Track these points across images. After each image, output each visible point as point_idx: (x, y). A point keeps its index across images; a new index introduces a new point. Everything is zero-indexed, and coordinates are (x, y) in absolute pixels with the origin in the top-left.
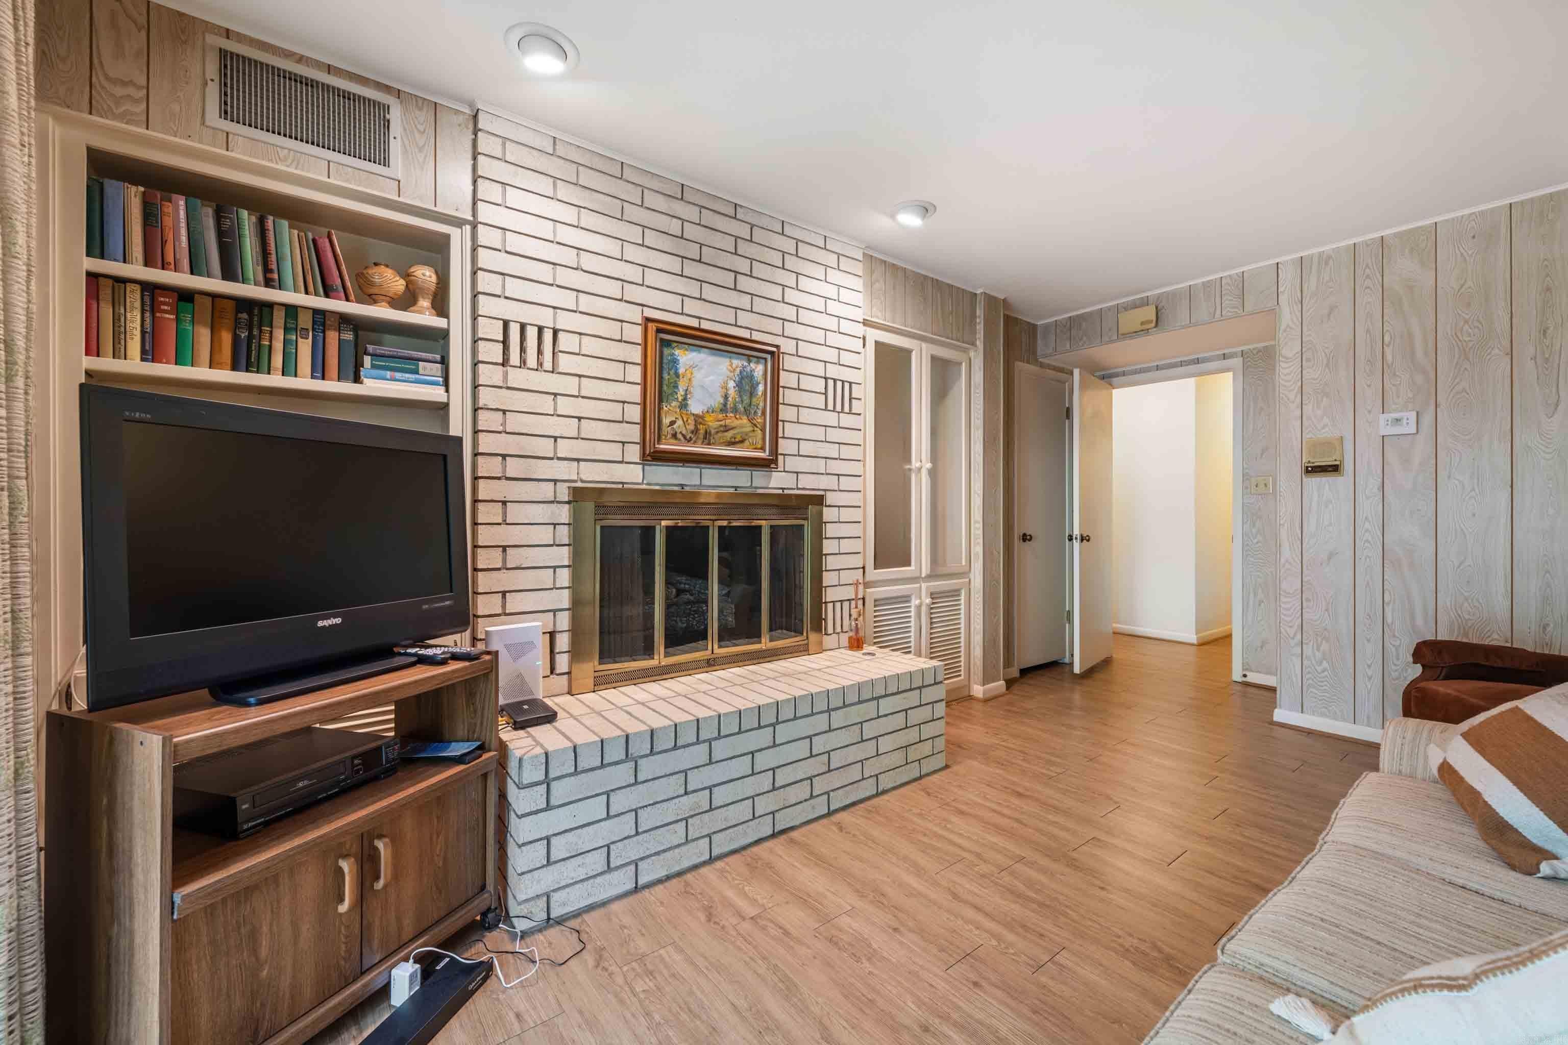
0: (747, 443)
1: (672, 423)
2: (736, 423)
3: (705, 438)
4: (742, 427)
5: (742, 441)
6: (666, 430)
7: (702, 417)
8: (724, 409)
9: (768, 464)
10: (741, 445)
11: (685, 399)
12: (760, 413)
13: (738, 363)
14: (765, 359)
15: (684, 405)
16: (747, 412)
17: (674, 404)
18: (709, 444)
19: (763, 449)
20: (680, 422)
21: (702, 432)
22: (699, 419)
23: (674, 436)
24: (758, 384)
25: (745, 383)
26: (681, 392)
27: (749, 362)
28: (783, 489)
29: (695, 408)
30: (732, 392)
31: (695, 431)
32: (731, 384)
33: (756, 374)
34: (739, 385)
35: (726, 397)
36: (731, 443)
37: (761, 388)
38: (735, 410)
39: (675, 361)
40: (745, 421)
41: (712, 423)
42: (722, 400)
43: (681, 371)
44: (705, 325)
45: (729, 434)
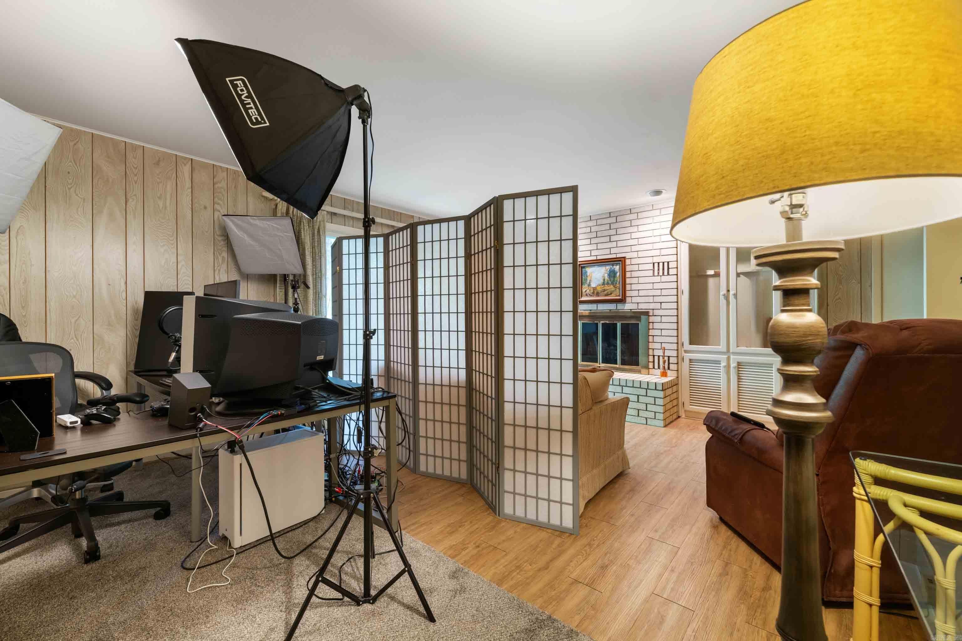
0: (613, 294)
1: (586, 291)
2: (608, 288)
3: (597, 294)
4: (611, 289)
5: (611, 294)
6: (584, 294)
7: (596, 288)
8: (603, 284)
9: (622, 300)
10: (610, 295)
11: (590, 283)
12: (618, 283)
13: (608, 267)
14: (620, 263)
15: (589, 285)
16: (612, 283)
17: (586, 285)
18: (598, 296)
19: (619, 296)
20: (588, 291)
21: (596, 292)
22: (594, 289)
23: (587, 295)
24: (617, 273)
25: (612, 274)
26: (588, 281)
27: (613, 266)
28: (631, 310)
29: (593, 285)
30: (607, 278)
31: (593, 293)
32: (606, 275)
33: (616, 270)
34: (609, 275)
35: (604, 280)
36: (606, 295)
37: (618, 274)
38: (608, 284)
39: (586, 272)
40: (612, 286)
41: (599, 289)
42: (602, 281)
43: (588, 274)
44: (599, 258)
45: (606, 292)
